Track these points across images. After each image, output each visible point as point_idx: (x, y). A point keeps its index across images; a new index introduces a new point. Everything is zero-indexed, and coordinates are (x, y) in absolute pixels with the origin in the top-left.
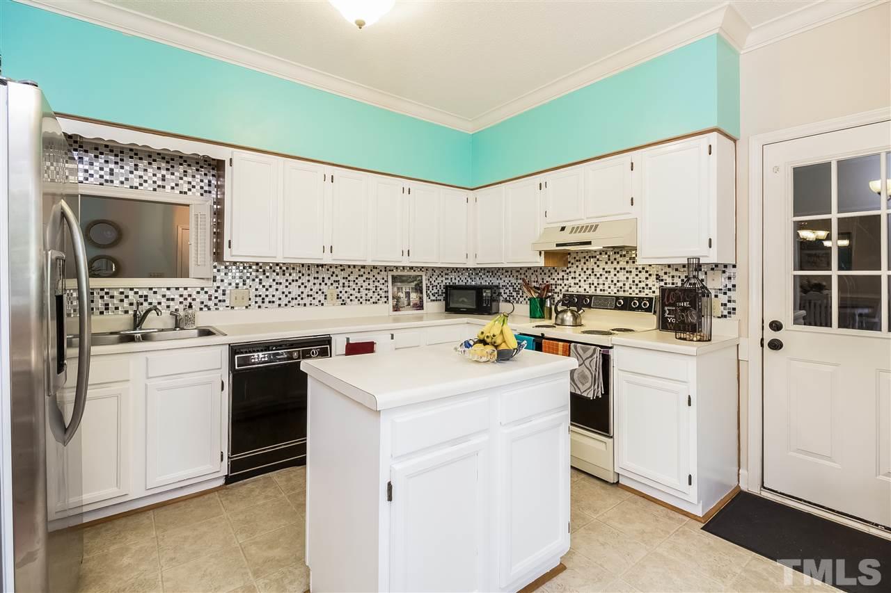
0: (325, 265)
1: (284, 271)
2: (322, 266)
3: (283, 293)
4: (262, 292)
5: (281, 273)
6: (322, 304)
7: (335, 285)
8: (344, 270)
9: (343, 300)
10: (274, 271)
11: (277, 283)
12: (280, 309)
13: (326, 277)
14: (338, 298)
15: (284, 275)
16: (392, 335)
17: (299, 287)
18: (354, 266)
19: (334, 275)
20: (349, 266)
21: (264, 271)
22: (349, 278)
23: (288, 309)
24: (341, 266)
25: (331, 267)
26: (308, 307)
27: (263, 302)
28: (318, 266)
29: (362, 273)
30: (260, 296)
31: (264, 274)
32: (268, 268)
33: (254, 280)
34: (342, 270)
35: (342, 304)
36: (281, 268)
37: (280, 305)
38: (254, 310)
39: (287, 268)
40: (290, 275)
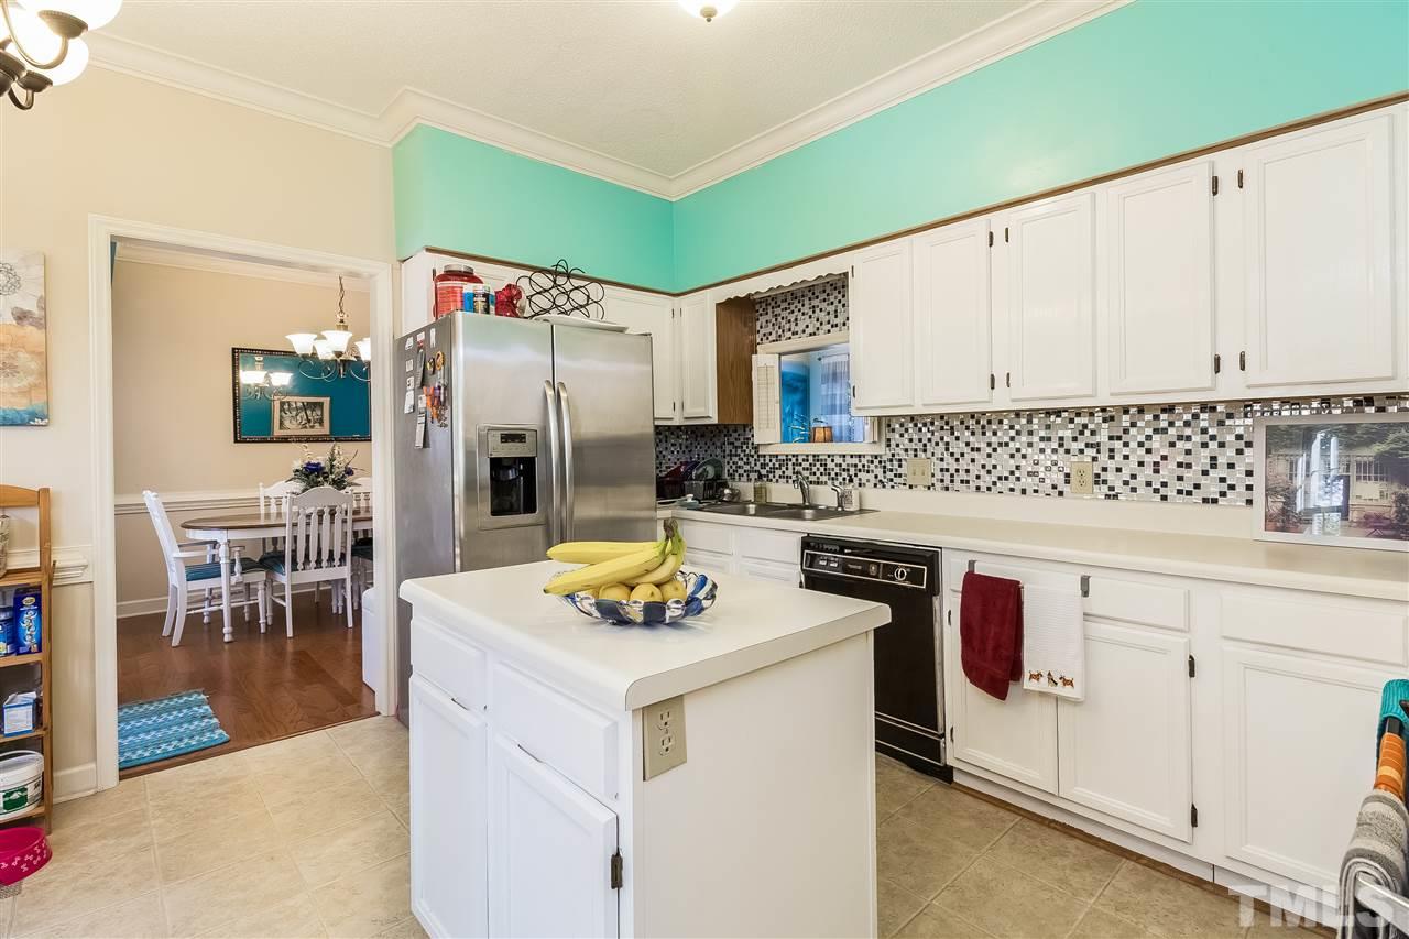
0: (1065, 410)
1: (983, 427)
2: (1058, 413)
3: (983, 466)
4: (950, 463)
5: (979, 431)
6: (1061, 493)
7: (1091, 452)
8: (1112, 418)
9: (1112, 489)
10: (967, 428)
11: (973, 450)
12: (979, 496)
13: (1068, 434)
14: (1097, 483)
15: (984, 434)
16: (1085, 581)
17: (1012, 456)
18: (1141, 410)
19: (1087, 433)
20: (1126, 411)
21: (952, 428)
22: (1125, 438)
23: (992, 497)
24: (1103, 410)
25: (1078, 415)
26: (1030, 498)
27: (952, 481)
28: (1048, 413)
29: (1164, 424)
30: (947, 470)
31: (953, 433)
32: (956, 423)
33: (937, 444)
34: (1105, 420)
35: (1108, 496)
36: (978, 422)
37: (978, 488)
38: (938, 494)
39: (989, 422)
40: (995, 433)
